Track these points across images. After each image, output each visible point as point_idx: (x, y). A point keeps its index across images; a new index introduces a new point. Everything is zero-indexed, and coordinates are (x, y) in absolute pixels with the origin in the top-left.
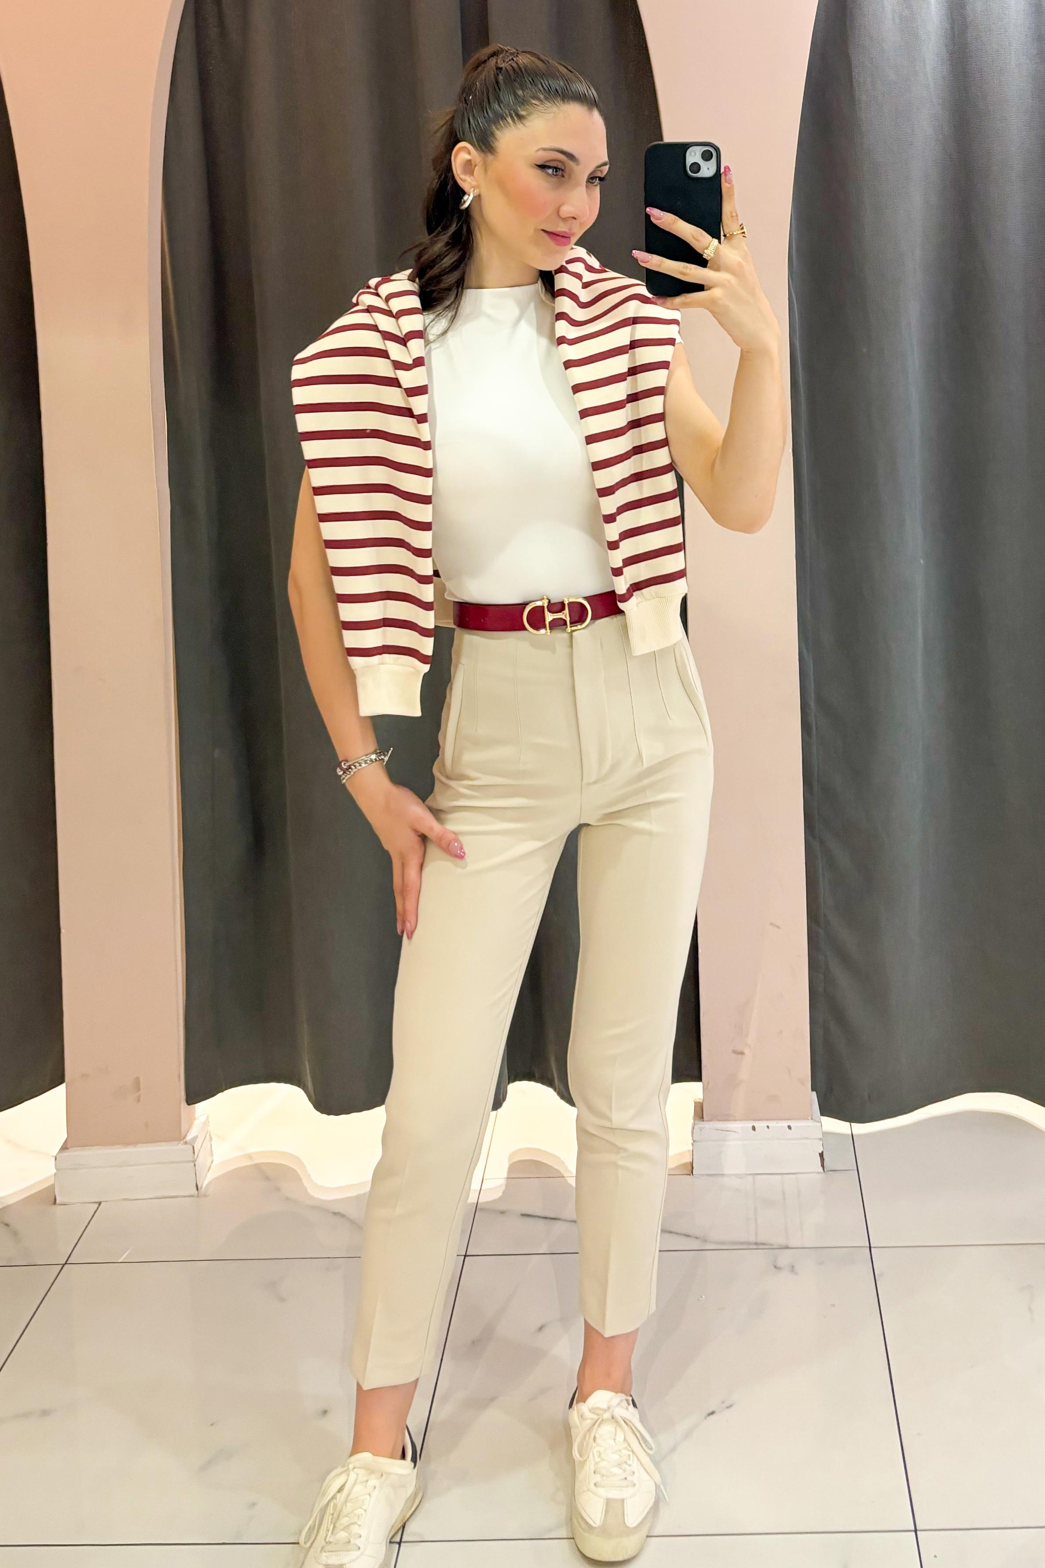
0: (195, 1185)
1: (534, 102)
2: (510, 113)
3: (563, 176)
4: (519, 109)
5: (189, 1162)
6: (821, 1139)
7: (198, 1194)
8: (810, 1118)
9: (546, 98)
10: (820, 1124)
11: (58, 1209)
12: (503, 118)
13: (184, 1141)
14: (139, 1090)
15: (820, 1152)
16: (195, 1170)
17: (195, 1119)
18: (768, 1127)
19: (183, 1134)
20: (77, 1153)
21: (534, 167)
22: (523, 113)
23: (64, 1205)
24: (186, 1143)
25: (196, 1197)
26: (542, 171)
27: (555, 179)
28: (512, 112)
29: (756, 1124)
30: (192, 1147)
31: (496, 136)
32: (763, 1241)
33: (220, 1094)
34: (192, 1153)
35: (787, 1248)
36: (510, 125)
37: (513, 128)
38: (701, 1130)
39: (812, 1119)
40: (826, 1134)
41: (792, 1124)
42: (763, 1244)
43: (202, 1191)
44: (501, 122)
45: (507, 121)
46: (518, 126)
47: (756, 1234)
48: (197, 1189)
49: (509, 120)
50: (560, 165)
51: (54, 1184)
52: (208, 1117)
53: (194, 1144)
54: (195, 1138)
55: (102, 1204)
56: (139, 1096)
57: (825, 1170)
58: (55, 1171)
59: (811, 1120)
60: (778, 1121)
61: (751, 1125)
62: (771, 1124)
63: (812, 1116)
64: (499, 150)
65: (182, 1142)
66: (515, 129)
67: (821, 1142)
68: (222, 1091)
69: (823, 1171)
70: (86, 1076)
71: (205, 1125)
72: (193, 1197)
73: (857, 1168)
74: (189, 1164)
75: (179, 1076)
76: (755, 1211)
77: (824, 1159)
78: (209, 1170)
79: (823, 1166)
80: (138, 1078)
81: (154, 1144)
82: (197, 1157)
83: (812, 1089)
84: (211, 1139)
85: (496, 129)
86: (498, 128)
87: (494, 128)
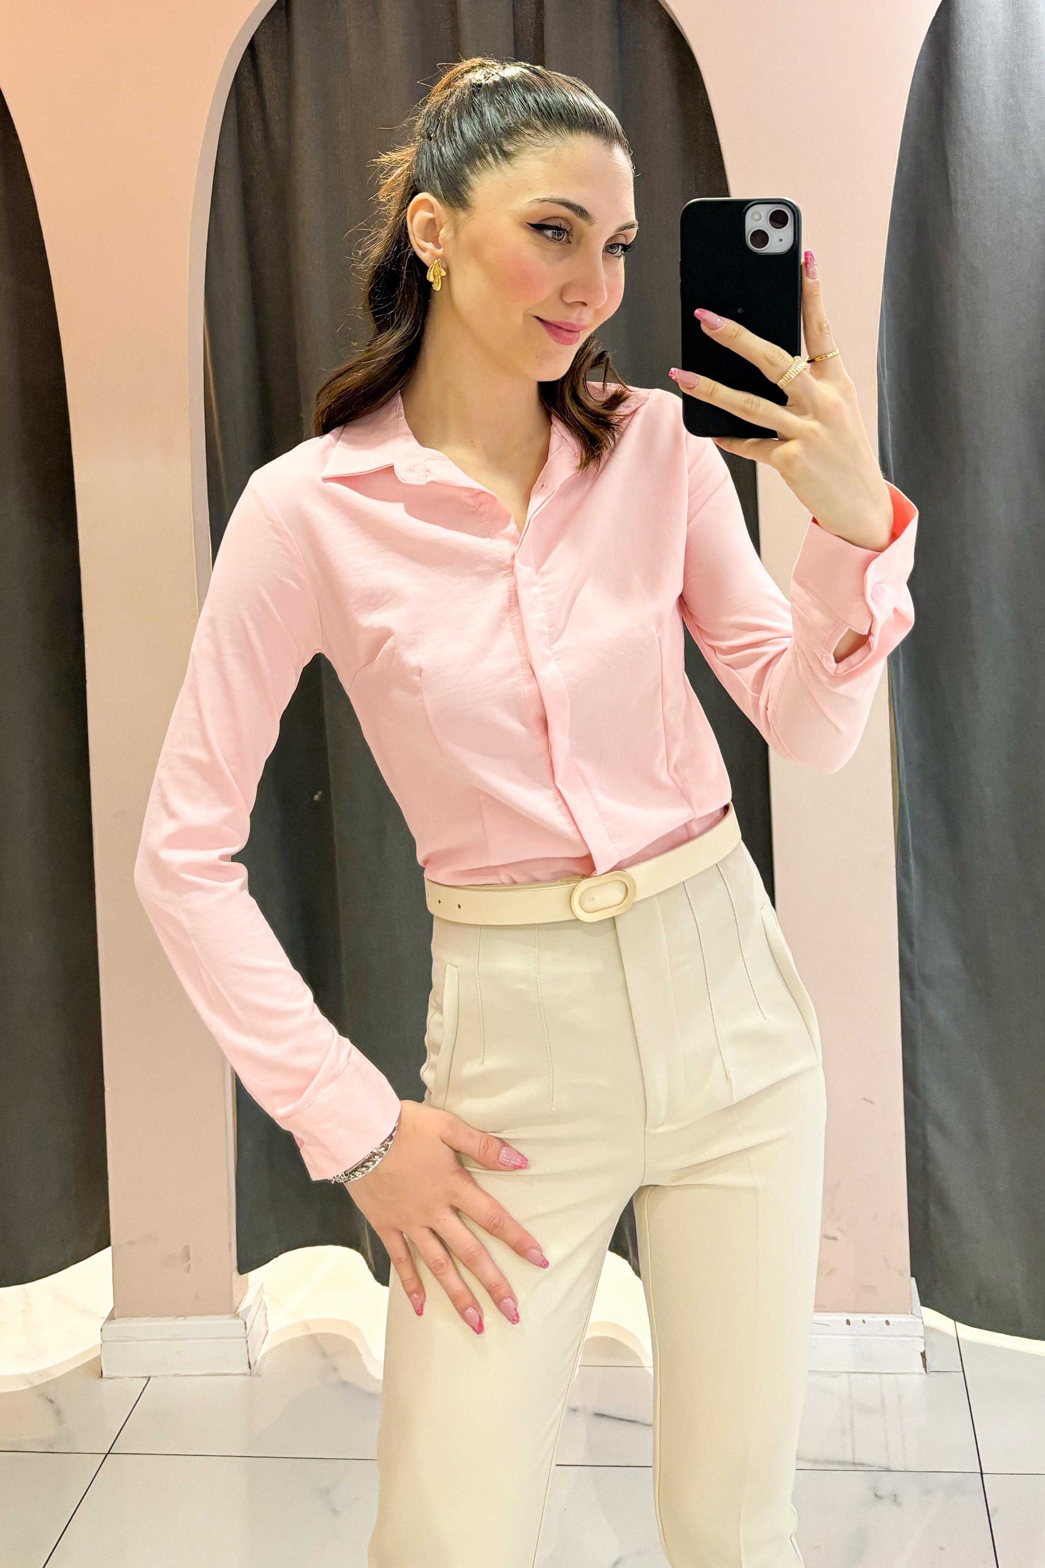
0: (247, 1361)
1: (527, 132)
2: (490, 147)
3: (569, 242)
4: (505, 143)
5: (242, 1337)
6: (920, 1338)
7: (251, 1372)
8: (909, 1312)
9: (545, 126)
10: (921, 1320)
11: (104, 1383)
12: (482, 157)
13: (237, 1313)
14: (189, 1259)
15: (922, 1351)
16: (247, 1346)
17: (250, 1288)
18: (864, 1321)
19: (234, 1306)
20: (124, 1325)
21: (525, 227)
22: (509, 148)
23: (111, 1378)
24: (237, 1316)
25: (248, 1376)
26: (539, 233)
27: (556, 246)
28: (494, 147)
29: (851, 1318)
30: (244, 1323)
31: (471, 183)
32: (860, 1461)
34: (244, 1329)
35: (888, 1470)
36: (491, 167)
37: (495, 168)
39: (912, 1313)
40: (928, 1330)
41: (891, 1318)
42: (862, 1464)
43: (255, 1369)
44: (478, 163)
45: (488, 162)
46: (503, 168)
47: (853, 1451)
48: (250, 1367)
49: (490, 158)
50: (564, 225)
51: (100, 1355)
52: (262, 1284)
53: (246, 1318)
54: (249, 1308)
55: (151, 1380)
56: (189, 1266)
57: (927, 1369)
58: (101, 1342)
59: (910, 1315)
60: (874, 1315)
62: (866, 1317)
63: (912, 1310)
64: (473, 204)
65: (232, 1315)
66: (499, 171)
67: (923, 1341)
68: (276, 1257)
69: (925, 1372)
70: (131, 1243)
71: (259, 1293)
72: (245, 1374)
73: (963, 1371)
74: (241, 1340)
75: (230, 1245)
76: (852, 1420)
77: (926, 1360)
78: (263, 1343)
79: (925, 1366)
80: (187, 1246)
81: (204, 1317)
82: (249, 1333)
83: (912, 1276)
84: (266, 1309)
85: (471, 173)
86: (474, 171)
87: (467, 171)
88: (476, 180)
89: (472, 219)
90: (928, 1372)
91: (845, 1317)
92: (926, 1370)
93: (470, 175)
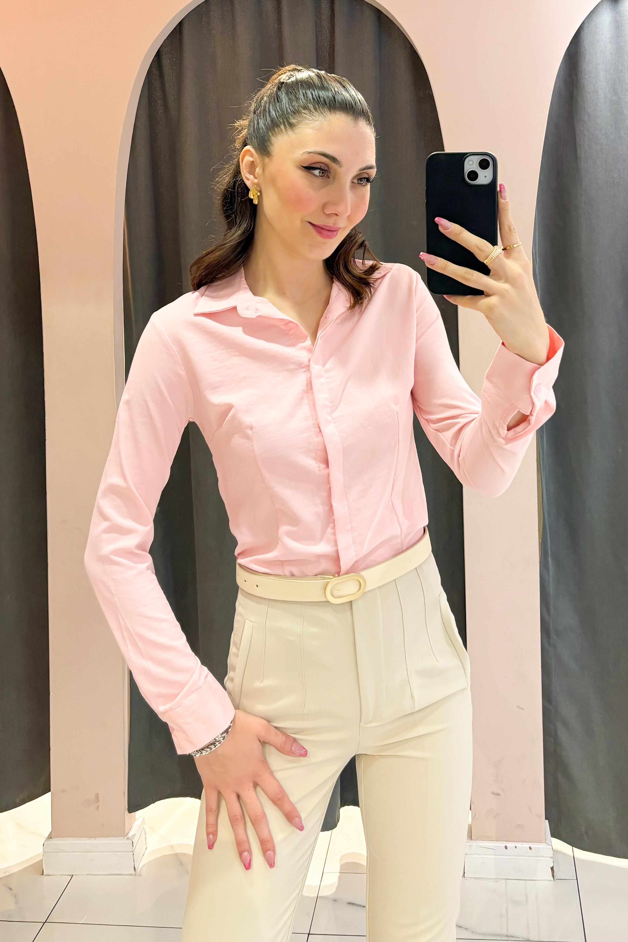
0: (134, 866)
1: (304, 112)
2: (283, 120)
3: (328, 178)
4: (292, 118)
5: (130, 852)
6: (551, 857)
7: (135, 873)
8: (544, 842)
9: (315, 108)
10: (551, 846)
11: (45, 878)
13: (127, 837)
14: (98, 802)
15: (552, 866)
16: (134, 858)
17: (135, 820)
18: (516, 847)
19: (126, 832)
20: (58, 842)
21: (301, 169)
22: (293, 121)
23: (50, 875)
24: (128, 838)
25: (134, 875)
26: (309, 172)
27: (320, 180)
28: (285, 121)
29: (509, 845)
30: (132, 841)
31: (271, 142)
32: (511, 935)
33: (152, 805)
34: (132, 847)
36: (283, 132)
38: (470, 847)
39: (545, 843)
40: (555, 852)
41: (532, 845)
42: (512, 936)
43: (138, 870)
44: (276, 129)
45: (281, 129)
46: (290, 133)
47: (508, 928)
48: (135, 870)
49: (282, 127)
50: (323, 167)
51: (42, 860)
52: (144, 818)
53: (133, 839)
54: (135, 834)
55: (74, 876)
56: (98, 806)
58: (43, 851)
59: (545, 844)
60: (522, 843)
61: (504, 845)
62: (518, 845)
63: (545, 840)
64: (272, 154)
65: (125, 838)
66: (287, 135)
67: (552, 860)
68: (154, 803)
69: (553, 879)
70: (64, 791)
71: (142, 823)
72: (132, 875)
73: (577, 879)
74: (130, 853)
75: (124, 793)
76: (507, 908)
77: (554, 872)
78: (143, 856)
79: (553, 876)
80: (98, 794)
81: (107, 839)
82: (135, 849)
83: (546, 819)
84: (146, 834)
85: (272, 135)
86: (274, 135)
87: (270, 134)
88: (275, 139)
89: (272, 163)
90: (555, 879)
91: (503, 844)
92: (554, 878)
93: (272, 136)
